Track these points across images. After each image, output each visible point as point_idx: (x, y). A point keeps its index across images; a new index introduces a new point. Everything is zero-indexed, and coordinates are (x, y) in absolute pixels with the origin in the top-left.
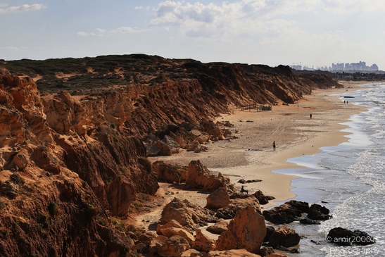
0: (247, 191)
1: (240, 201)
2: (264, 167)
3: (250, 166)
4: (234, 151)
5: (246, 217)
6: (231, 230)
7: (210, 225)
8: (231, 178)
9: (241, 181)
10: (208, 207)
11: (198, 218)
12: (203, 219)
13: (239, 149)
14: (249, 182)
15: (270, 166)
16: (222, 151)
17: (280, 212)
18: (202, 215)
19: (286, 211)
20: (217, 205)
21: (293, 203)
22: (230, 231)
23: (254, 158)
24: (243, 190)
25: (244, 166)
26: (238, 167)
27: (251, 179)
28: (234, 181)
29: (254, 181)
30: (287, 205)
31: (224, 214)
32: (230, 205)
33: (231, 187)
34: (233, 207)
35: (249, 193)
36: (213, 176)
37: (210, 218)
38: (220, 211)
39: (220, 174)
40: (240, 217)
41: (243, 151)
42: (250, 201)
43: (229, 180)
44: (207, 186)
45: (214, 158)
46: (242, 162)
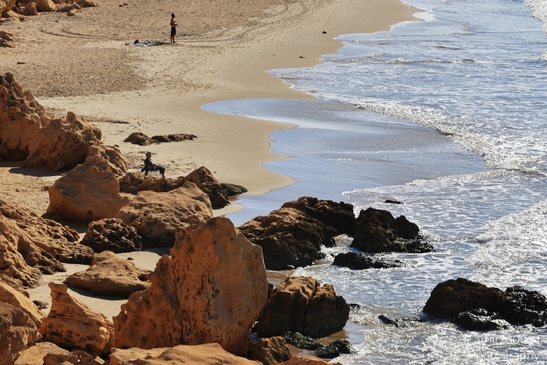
0: (162, 170)
1: (153, 197)
2: (192, 95)
3: (150, 91)
4: (90, 45)
5: (211, 248)
6: (164, 287)
7: (72, 269)
8: (103, 128)
9: (136, 139)
10: (55, 214)
11: (37, 250)
12: (49, 251)
13: (105, 38)
14: (159, 139)
15: (209, 94)
16: (54, 44)
17: (274, 231)
18: (46, 240)
19: (294, 229)
20: (83, 210)
21: (307, 206)
22: (158, 291)
23: (157, 68)
24: (148, 166)
25: (133, 93)
26: (116, 95)
27: (165, 133)
28: (112, 138)
29: (172, 138)
30: (293, 213)
31: (110, 236)
32: (125, 209)
33: (113, 154)
34: (133, 218)
35: (168, 175)
36: (56, 123)
37: (68, 250)
38: (98, 227)
39: (71, 116)
40: (191, 250)
41: (119, 45)
42: (184, 197)
43: (98, 134)
44: (38, 153)
45: (36, 67)
46: (124, 80)
